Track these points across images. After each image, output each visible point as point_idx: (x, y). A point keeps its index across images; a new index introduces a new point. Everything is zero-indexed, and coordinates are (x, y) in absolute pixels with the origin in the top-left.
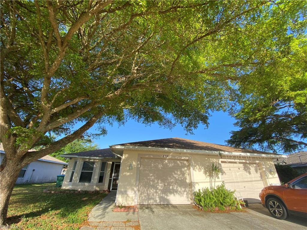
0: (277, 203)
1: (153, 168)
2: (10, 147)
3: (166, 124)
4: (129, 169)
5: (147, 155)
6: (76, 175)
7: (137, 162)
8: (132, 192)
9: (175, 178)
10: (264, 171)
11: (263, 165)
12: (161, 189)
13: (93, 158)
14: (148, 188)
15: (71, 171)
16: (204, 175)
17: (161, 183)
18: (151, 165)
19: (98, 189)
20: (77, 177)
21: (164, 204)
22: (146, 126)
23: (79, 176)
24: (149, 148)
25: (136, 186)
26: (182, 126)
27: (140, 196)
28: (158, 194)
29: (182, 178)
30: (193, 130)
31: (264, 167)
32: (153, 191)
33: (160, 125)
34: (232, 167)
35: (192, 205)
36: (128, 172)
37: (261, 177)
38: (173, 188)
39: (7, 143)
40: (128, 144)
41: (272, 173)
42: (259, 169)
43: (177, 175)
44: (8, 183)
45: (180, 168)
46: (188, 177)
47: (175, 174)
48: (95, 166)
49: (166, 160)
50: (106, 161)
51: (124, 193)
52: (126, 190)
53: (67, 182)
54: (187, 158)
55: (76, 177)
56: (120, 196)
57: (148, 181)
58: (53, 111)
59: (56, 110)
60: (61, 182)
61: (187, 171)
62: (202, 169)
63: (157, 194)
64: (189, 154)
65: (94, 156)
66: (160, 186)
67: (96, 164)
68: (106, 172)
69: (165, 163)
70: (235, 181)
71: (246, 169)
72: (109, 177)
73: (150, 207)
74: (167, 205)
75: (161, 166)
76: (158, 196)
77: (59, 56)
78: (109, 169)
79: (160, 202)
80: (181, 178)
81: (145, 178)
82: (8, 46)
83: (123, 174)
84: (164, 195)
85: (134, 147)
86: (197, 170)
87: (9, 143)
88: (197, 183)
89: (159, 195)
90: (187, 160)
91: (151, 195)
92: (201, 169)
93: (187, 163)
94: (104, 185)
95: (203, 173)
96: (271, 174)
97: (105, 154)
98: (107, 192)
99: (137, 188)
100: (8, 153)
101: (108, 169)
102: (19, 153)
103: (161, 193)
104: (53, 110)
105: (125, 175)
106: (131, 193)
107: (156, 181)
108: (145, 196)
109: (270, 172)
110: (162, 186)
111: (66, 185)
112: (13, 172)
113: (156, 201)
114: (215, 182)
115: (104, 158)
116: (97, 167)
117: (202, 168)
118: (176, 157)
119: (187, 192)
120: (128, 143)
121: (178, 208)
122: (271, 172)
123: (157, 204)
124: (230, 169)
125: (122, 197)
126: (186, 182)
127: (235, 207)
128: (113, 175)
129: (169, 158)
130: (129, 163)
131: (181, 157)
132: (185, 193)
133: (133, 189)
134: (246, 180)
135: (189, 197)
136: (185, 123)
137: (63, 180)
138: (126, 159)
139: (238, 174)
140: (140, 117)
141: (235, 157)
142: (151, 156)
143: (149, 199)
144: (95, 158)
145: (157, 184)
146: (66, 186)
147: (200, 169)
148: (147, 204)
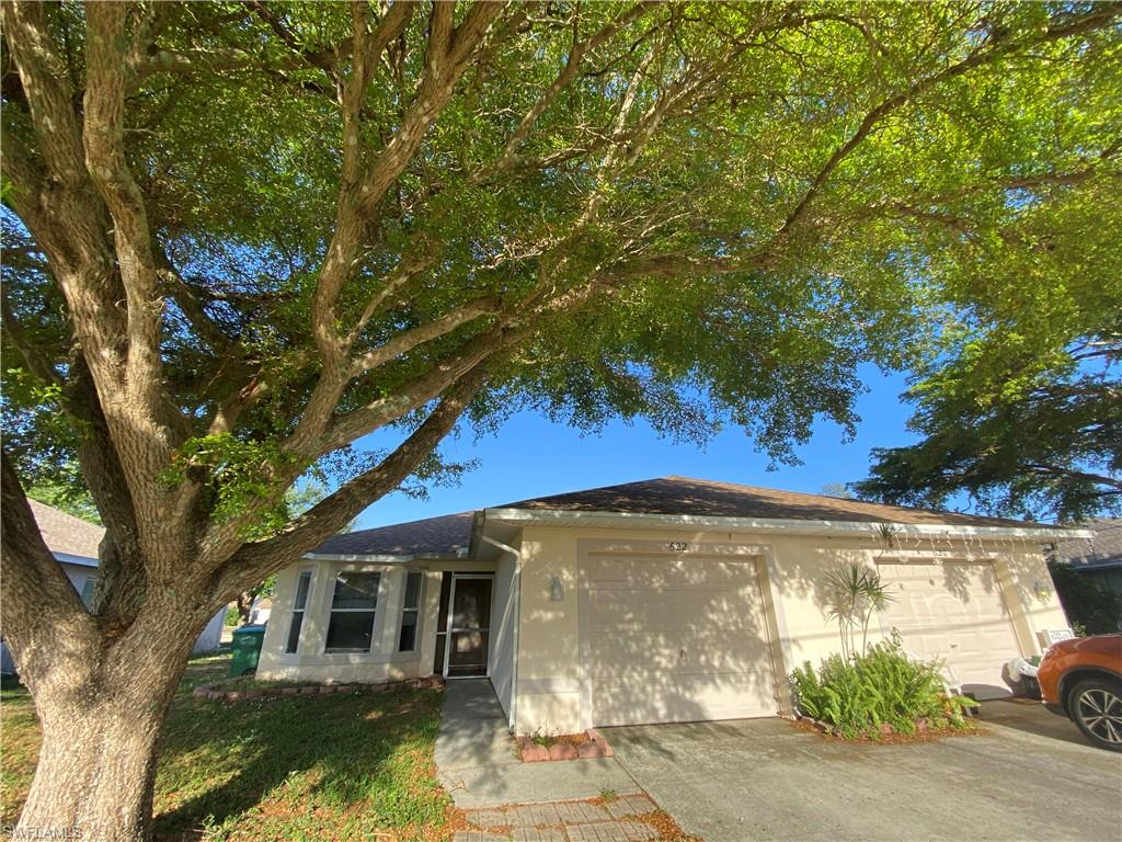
0: (1110, 698)
1: (633, 592)
2: (174, 531)
3: (680, 424)
4: (552, 599)
5: (611, 542)
6: (312, 626)
7: (578, 569)
8: (568, 685)
9: (714, 623)
10: (1017, 586)
11: (1013, 566)
12: (670, 666)
13: (374, 558)
14: (623, 667)
15: (287, 610)
16: (816, 610)
17: (667, 646)
18: (626, 580)
19: (398, 675)
20: (318, 635)
21: (683, 720)
22: (582, 436)
23: (325, 629)
24: (623, 517)
25: (581, 660)
26: (749, 434)
27: (597, 695)
28: (661, 685)
29: (741, 626)
30: (795, 448)
31: (1014, 571)
32: (641, 674)
33: (659, 428)
34: (910, 579)
35: (789, 720)
36: (547, 609)
37: (1005, 606)
38: (707, 661)
39: (161, 512)
40: (539, 504)
41: (1044, 593)
42: (998, 581)
43: (721, 613)
44: (157, 687)
45: (728, 587)
46: (761, 622)
47: (713, 610)
48: (380, 589)
49: (677, 561)
50: (421, 567)
51: (541, 690)
52: (547, 677)
53: (276, 652)
54: (755, 551)
55: (313, 633)
56: (527, 701)
57: (621, 640)
58: (360, 367)
59: (369, 362)
60: (249, 656)
61: (758, 601)
62: (809, 586)
63: (658, 688)
64: (761, 535)
65: (377, 553)
66: (665, 658)
67: (385, 580)
68: (424, 612)
69: (673, 570)
70: (920, 625)
71: (954, 582)
72: (436, 629)
73: (643, 737)
74: (697, 726)
75: (662, 581)
76: (660, 692)
77: (427, 104)
78: (435, 600)
79: (670, 714)
80: (736, 624)
81: (607, 630)
82: (138, 59)
83: (528, 618)
84: (680, 690)
85: (568, 513)
86: (793, 593)
87: (170, 509)
88: (795, 641)
89: (662, 691)
90: (753, 559)
91: (637, 690)
92: (805, 586)
93: (752, 569)
94: (419, 658)
95: (815, 602)
96: (1038, 596)
97: (415, 542)
98: (436, 686)
99: (587, 666)
100: (164, 554)
101: (432, 597)
102: (212, 554)
103: (671, 683)
104: (356, 362)
105: (538, 620)
106: (566, 690)
107: (649, 639)
108: (614, 696)
109: (1035, 589)
110: (671, 658)
111: (272, 667)
112: (177, 636)
113: (654, 711)
114: (865, 632)
115: (416, 559)
116: (390, 595)
117: (807, 583)
118: (717, 550)
119: (756, 672)
120: (538, 500)
121: (742, 731)
122: (1037, 590)
123: (657, 722)
124: (901, 586)
125: (533, 705)
126: (754, 638)
127: (945, 721)
128: (450, 619)
129: (692, 551)
130: (549, 577)
131: (735, 549)
132: (753, 678)
133: (571, 673)
134: (957, 621)
135: (765, 692)
136: (760, 422)
137: (258, 647)
138: (536, 562)
139: (928, 601)
140: (558, 400)
141: (926, 542)
142: (627, 547)
143: (628, 704)
144: (381, 558)
145: (654, 651)
146: (274, 667)
147: (802, 587)
148: (622, 723)
